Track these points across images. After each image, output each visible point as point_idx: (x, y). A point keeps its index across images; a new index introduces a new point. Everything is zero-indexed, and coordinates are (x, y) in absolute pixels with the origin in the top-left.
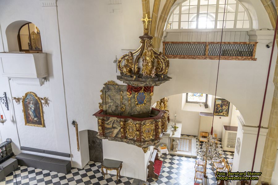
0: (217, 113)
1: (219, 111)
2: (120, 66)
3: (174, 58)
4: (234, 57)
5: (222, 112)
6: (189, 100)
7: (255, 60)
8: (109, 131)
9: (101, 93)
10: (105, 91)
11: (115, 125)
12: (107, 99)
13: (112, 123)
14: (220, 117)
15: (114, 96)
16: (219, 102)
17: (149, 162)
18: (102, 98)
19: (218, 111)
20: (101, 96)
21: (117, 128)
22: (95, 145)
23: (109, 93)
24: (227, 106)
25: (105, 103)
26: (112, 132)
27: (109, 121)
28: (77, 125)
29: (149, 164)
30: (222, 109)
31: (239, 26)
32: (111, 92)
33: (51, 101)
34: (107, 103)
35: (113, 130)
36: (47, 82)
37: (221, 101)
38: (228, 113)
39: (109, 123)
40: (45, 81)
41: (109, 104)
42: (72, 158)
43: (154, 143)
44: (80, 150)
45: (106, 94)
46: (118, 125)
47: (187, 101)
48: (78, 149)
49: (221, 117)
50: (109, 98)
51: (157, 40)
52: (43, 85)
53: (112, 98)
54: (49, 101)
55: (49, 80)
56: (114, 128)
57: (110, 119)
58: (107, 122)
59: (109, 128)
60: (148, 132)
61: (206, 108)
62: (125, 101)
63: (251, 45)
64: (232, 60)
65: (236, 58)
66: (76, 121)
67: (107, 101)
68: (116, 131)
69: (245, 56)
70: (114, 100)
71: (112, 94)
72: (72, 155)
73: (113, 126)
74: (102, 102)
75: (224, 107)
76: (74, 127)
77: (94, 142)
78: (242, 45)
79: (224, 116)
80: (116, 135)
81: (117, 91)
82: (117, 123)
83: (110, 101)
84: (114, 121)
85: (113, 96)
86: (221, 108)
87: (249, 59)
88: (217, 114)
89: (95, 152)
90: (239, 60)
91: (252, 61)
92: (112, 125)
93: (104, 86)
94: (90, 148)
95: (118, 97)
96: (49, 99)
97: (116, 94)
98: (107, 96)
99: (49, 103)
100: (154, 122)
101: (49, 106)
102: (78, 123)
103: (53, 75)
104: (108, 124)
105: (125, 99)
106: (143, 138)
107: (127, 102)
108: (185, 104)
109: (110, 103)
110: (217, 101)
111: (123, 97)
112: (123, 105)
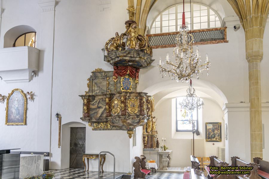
0: (210, 138)
1: (212, 136)
2: (107, 47)
3: (156, 48)
4: (209, 42)
5: (214, 137)
6: (179, 129)
7: (227, 42)
8: (94, 112)
9: (88, 82)
10: (92, 79)
11: (100, 105)
12: (93, 87)
13: (97, 102)
14: (213, 143)
15: (101, 83)
16: (210, 127)
17: (135, 159)
18: (89, 86)
19: (210, 136)
20: (88, 85)
21: (102, 108)
22: (77, 148)
23: (95, 81)
24: (219, 129)
25: (91, 91)
26: (97, 113)
27: (95, 101)
28: (61, 118)
29: (135, 161)
30: (214, 134)
31: (212, 26)
32: (98, 80)
33: (37, 96)
34: (93, 91)
35: (98, 110)
36: (37, 77)
37: (212, 125)
38: (221, 138)
39: (95, 104)
40: (34, 76)
41: (95, 92)
42: (51, 158)
43: (139, 119)
44: (61, 146)
45: (93, 82)
46: (104, 104)
47: (177, 131)
48: (59, 145)
49: (215, 143)
50: (96, 86)
51: (140, 31)
52: (31, 81)
53: (98, 86)
54: (35, 96)
55: (38, 76)
56: (99, 107)
57: (96, 98)
58: (92, 103)
59: (94, 109)
60: (133, 106)
61: (197, 135)
62: (111, 87)
63: (222, 30)
64: (207, 44)
65: (211, 42)
66: (60, 114)
67: (93, 89)
68: (101, 111)
69: (218, 40)
70: (101, 87)
71: (99, 82)
72: (51, 154)
73: (99, 106)
74: (88, 91)
75: (216, 132)
76: (58, 120)
77: (76, 145)
78: (214, 31)
79: (217, 141)
80: (101, 115)
81: (104, 77)
82: (102, 103)
83: (96, 89)
84: (100, 100)
85: (99, 83)
86: (212, 133)
87: (222, 42)
88: (210, 140)
89: (76, 157)
90: (214, 44)
91: (225, 43)
92: (97, 105)
93: (91, 74)
94: (71, 153)
95: (105, 83)
96: (35, 94)
97: (103, 81)
98: (93, 84)
99: (35, 98)
100: (139, 98)
101: (34, 101)
102: (62, 116)
103: (43, 70)
104: (93, 104)
105: (111, 85)
106: (127, 112)
107: (113, 87)
108: (176, 133)
109: (97, 90)
110: (208, 125)
111: (109, 83)
112: (109, 91)
